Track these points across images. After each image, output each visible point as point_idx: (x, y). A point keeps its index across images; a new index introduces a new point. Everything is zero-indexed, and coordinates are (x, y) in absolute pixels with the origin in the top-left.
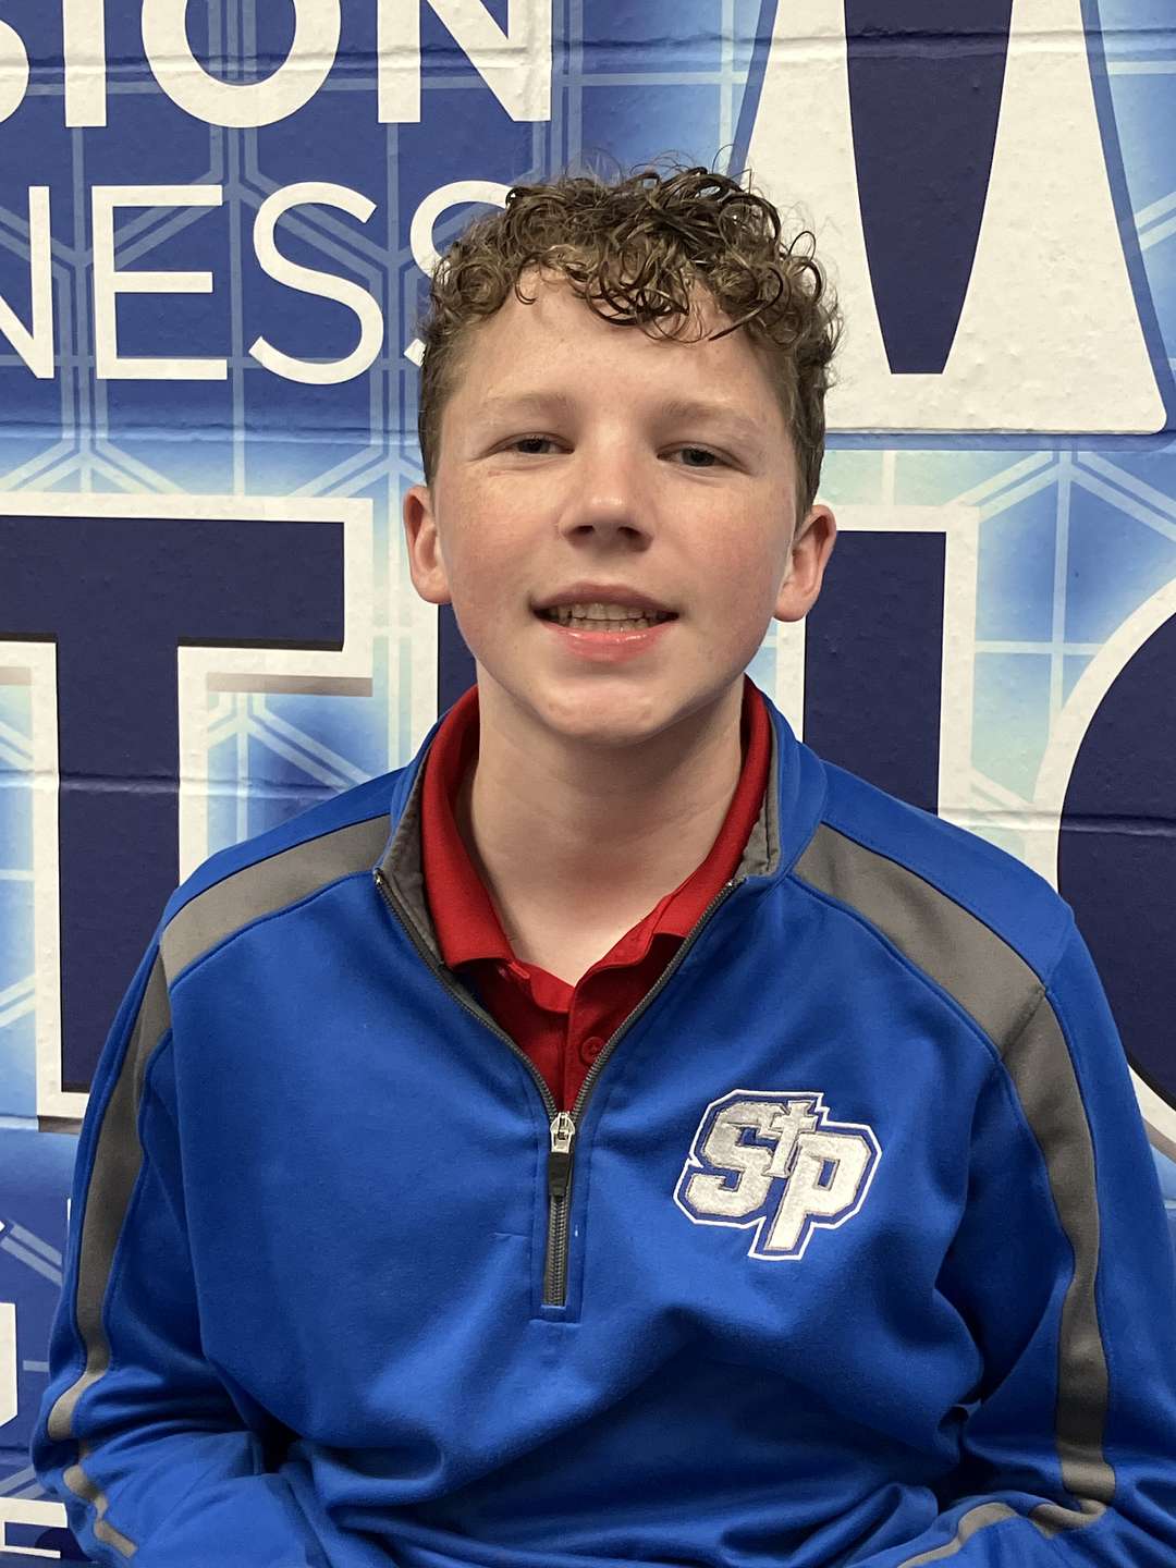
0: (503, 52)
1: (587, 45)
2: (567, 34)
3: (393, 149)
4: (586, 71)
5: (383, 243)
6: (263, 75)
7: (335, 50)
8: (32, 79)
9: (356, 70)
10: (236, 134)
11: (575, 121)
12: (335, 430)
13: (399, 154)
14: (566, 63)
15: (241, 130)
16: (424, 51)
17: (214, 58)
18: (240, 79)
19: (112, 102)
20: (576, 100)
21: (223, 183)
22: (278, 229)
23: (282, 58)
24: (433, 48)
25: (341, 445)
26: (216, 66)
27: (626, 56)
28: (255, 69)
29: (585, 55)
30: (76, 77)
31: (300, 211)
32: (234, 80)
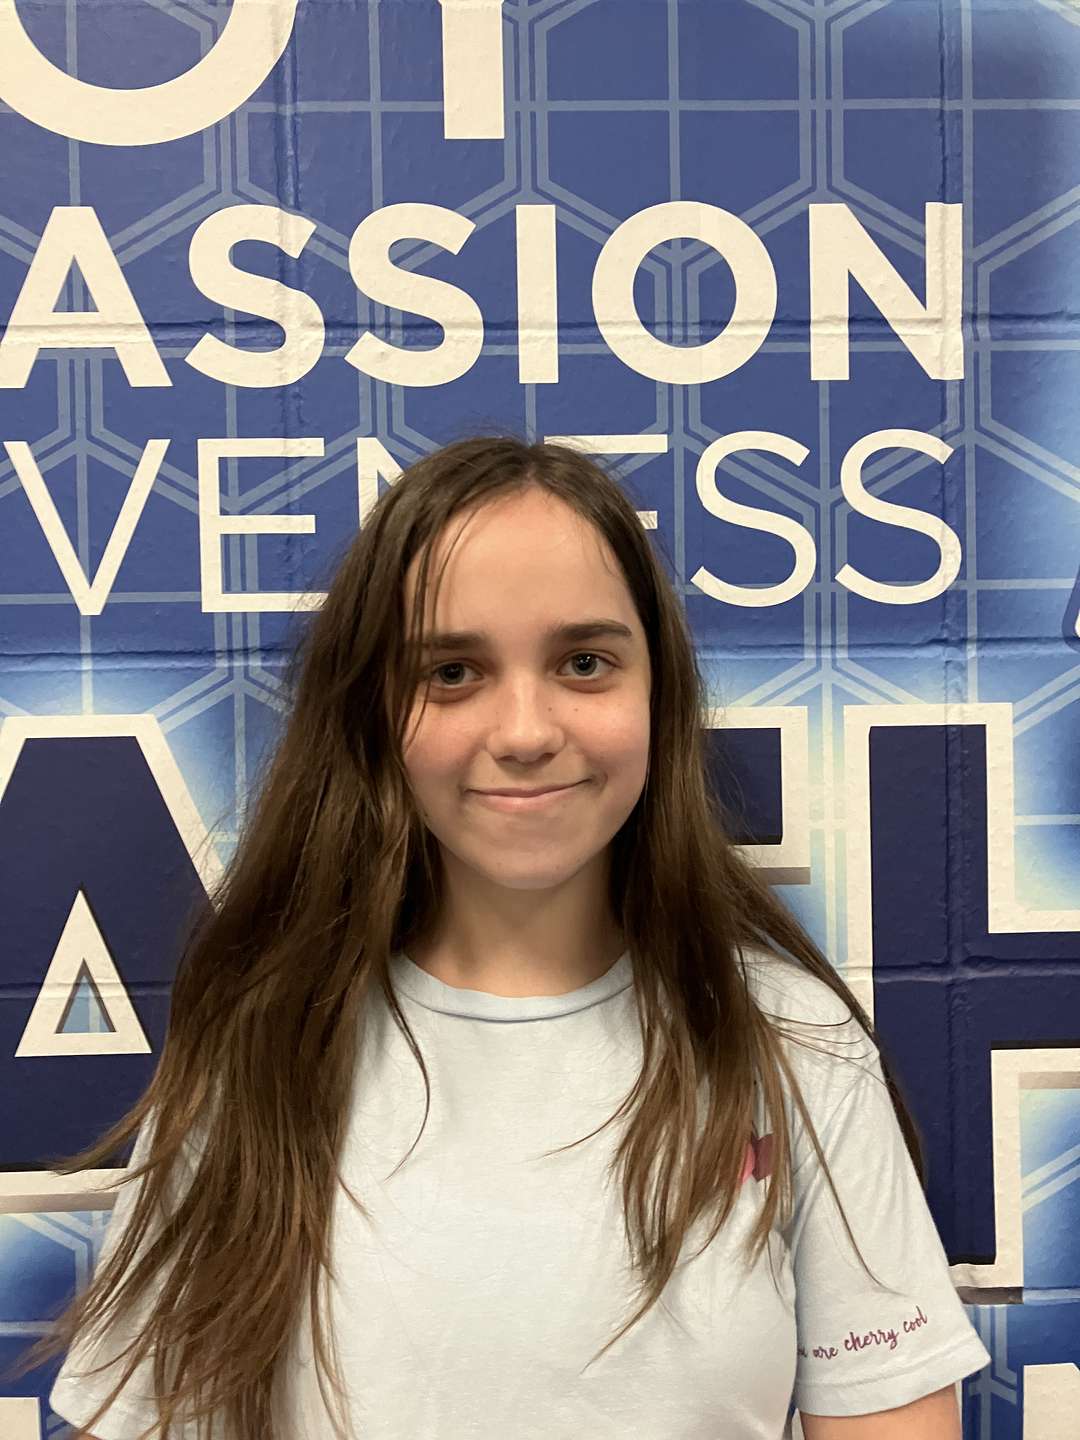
0: (921, 322)
1: (992, 317)
2: (975, 308)
3: (824, 402)
4: (994, 339)
5: (816, 484)
6: (705, 339)
7: (771, 317)
8: (486, 341)
9: (791, 335)
10: (681, 389)
11: (985, 382)
12: (771, 646)
13: (831, 407)
14: (975, 331)
15: (685, 387)
16: (852, 321)
17: (659, 323)
18: (685, 342)
19: (563, 362)
20: (986, 363)
21: (668, 432)
22: (719, 472)
23: (723, 324)
24: (859, 318)
25: (777, 660)
26: (662, 331)
27: (1028, 326)
28: (698, 334)
29: (990, 326)
30: (528, 340)
31: (741, 457)
32: (679, 343)
